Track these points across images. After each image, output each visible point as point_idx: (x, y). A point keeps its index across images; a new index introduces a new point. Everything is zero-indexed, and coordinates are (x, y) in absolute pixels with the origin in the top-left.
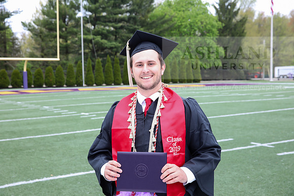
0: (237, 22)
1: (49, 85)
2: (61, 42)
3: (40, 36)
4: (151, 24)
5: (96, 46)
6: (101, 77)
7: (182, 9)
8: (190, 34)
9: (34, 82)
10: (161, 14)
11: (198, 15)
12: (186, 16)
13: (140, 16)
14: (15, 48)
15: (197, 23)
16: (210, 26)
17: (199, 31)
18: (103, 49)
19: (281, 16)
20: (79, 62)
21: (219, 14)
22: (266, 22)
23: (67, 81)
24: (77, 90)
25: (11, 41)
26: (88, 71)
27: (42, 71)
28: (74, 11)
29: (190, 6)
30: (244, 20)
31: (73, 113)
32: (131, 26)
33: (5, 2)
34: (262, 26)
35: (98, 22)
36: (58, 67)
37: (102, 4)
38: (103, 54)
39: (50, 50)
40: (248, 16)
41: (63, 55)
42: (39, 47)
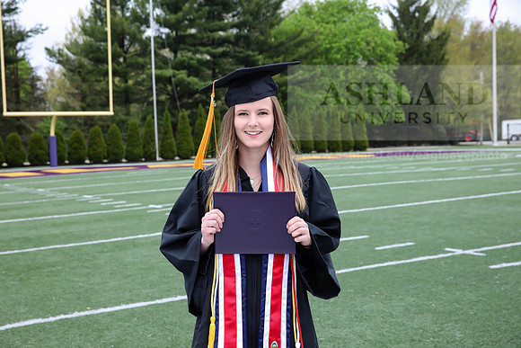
0: (432, 40)
1: (96, 160)
2: (116, 82)
3: (79, 72)
4: (276, 47)
5: (179, 88)
6: (189, 143)
7: (332, 19)
8: (347, 64)
9: (69, 154)
10: (293, 28)
12: (340, 32)
13: (257, 34)
14: (35, 95)
15: (359, 44)
16: (382, 49)
17: (363, 59)
18: (191, 93)
19: (512, 29)
20: (149, 118)
21: (398, 28)
22: (486, 40)
23: (127, 151)
24: (146, 167)
25: (28, 82)
26: (165, 133)
27: (82, 134)
28: (139, 28)
29: (345, 13)
30: (444, 37)
31: (135, 206)
32: (241, 52)
33: (16, 13)
34: (478, 47)
35: (182, 46)
36: (111, 128)
37: (188, 14)
38: (191, 103)
39: (97, 97)
40: (452, 30)
41: (119, 105)
42: (77, 92)
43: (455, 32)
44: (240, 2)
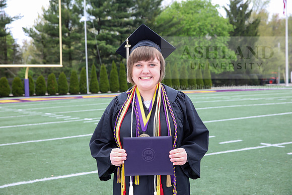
0: (250, 24)
1: (52, 93)
2: (64, 48)
3: (42, 42)
4: (158, 27)
5: (101, 51)
6: (106, 84)
7: (191, 11)
9: (36, 90)
10: (168, 16)
11: (207, 17)
12: (195, 18)
13: (147, 20)
14: (16, 55)
15: (206, 26)
16: (220, 29)
17: (209, 35)
18: (108, 55)
20: (83, 69)
21: (230, 17)
22: (282, 24)
23: (70, 88)
24: (81, 97)
25: (12, 47)
26: (93, 78)
27: (44, 78)
28: (77, 16)
29: (199, 8)
30: (257, 22)
31: (76, 119)
33: (6, 7)
34: (277, 28)
35: (103, 27)
36: (61, 74)
37: (106, 8)
38: (108, 60)
39: (53, 57)
40: (261, 18)
41: (65, 61)
42: (41, 53)
43: (263, 19)
44: (137, 1)
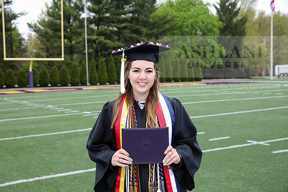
0: (238, 21)
1: (54, 85)
2: (65, 42)
3: (46, 37)
4: (153, 24)
5: (100, 46)
6: (105, 76)
7: (184, 9)
8: (192, 34)
9: (40, 81)
10: (163, 14)
11: (199, 15)
12: (188, 16)
13: (143, 17)
14: (21, 49)
15: (198, 23)
16: (210, 26)
17: (200, 31)
18: (106, 49)
19: (281, 15)
20: (83, 62)
21: (220, 14)
22: (267, 21)
23: (71, 80)
24: (81, 89)
25: (18, 41)
26: (92, 70)
27: (47, 71)
28: (78, 12)
29: (191, 6)
31: (76, 112)
32: (134, 27)
33: (12, 4)
34: (263, 25)
35: (102, 23)
36: (63, 67)
37: (105, 6)
38: (106, 54)
39: (55, 50)
40: (249, 16)
41: (67, 55)
42: (44, 47)
43: (250, 17)
